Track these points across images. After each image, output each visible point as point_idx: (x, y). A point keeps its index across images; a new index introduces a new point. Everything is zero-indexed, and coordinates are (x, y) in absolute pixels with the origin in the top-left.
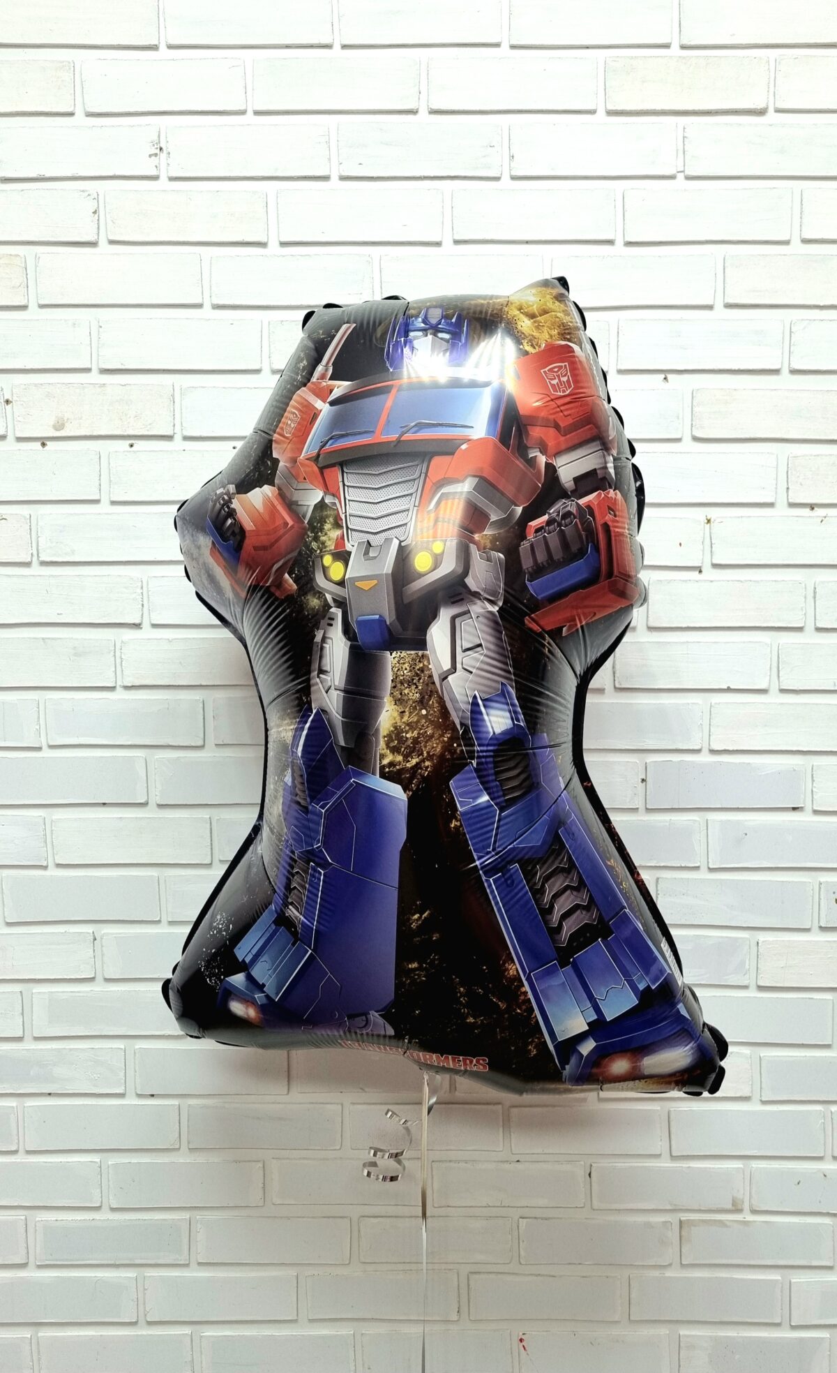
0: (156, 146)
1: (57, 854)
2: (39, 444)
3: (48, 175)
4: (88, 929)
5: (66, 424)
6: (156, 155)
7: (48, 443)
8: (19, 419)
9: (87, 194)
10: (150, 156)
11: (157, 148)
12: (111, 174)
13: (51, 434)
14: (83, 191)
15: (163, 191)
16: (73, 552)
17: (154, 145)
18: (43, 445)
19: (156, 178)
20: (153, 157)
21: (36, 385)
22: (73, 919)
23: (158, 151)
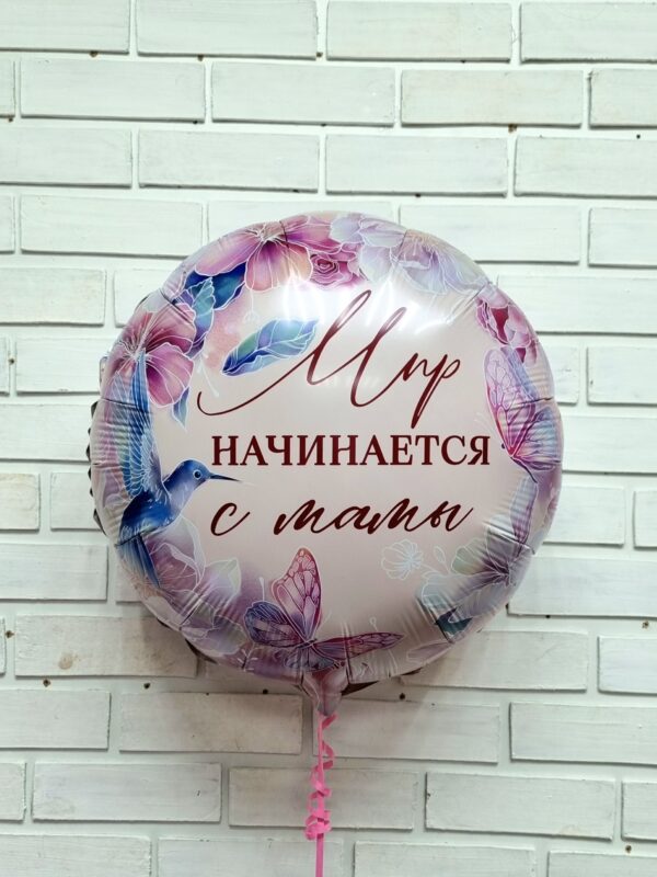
2: (42, 682)
5: (74, 662)
7: (52, 681)
8: (20, 655)
13: (56, 674)
16: (72, 809)
18: (46, 683)
21: (42, 618)
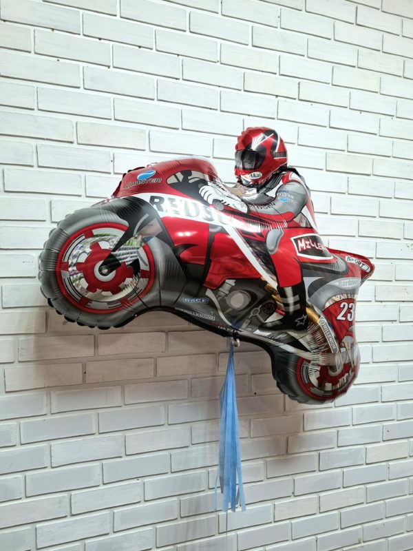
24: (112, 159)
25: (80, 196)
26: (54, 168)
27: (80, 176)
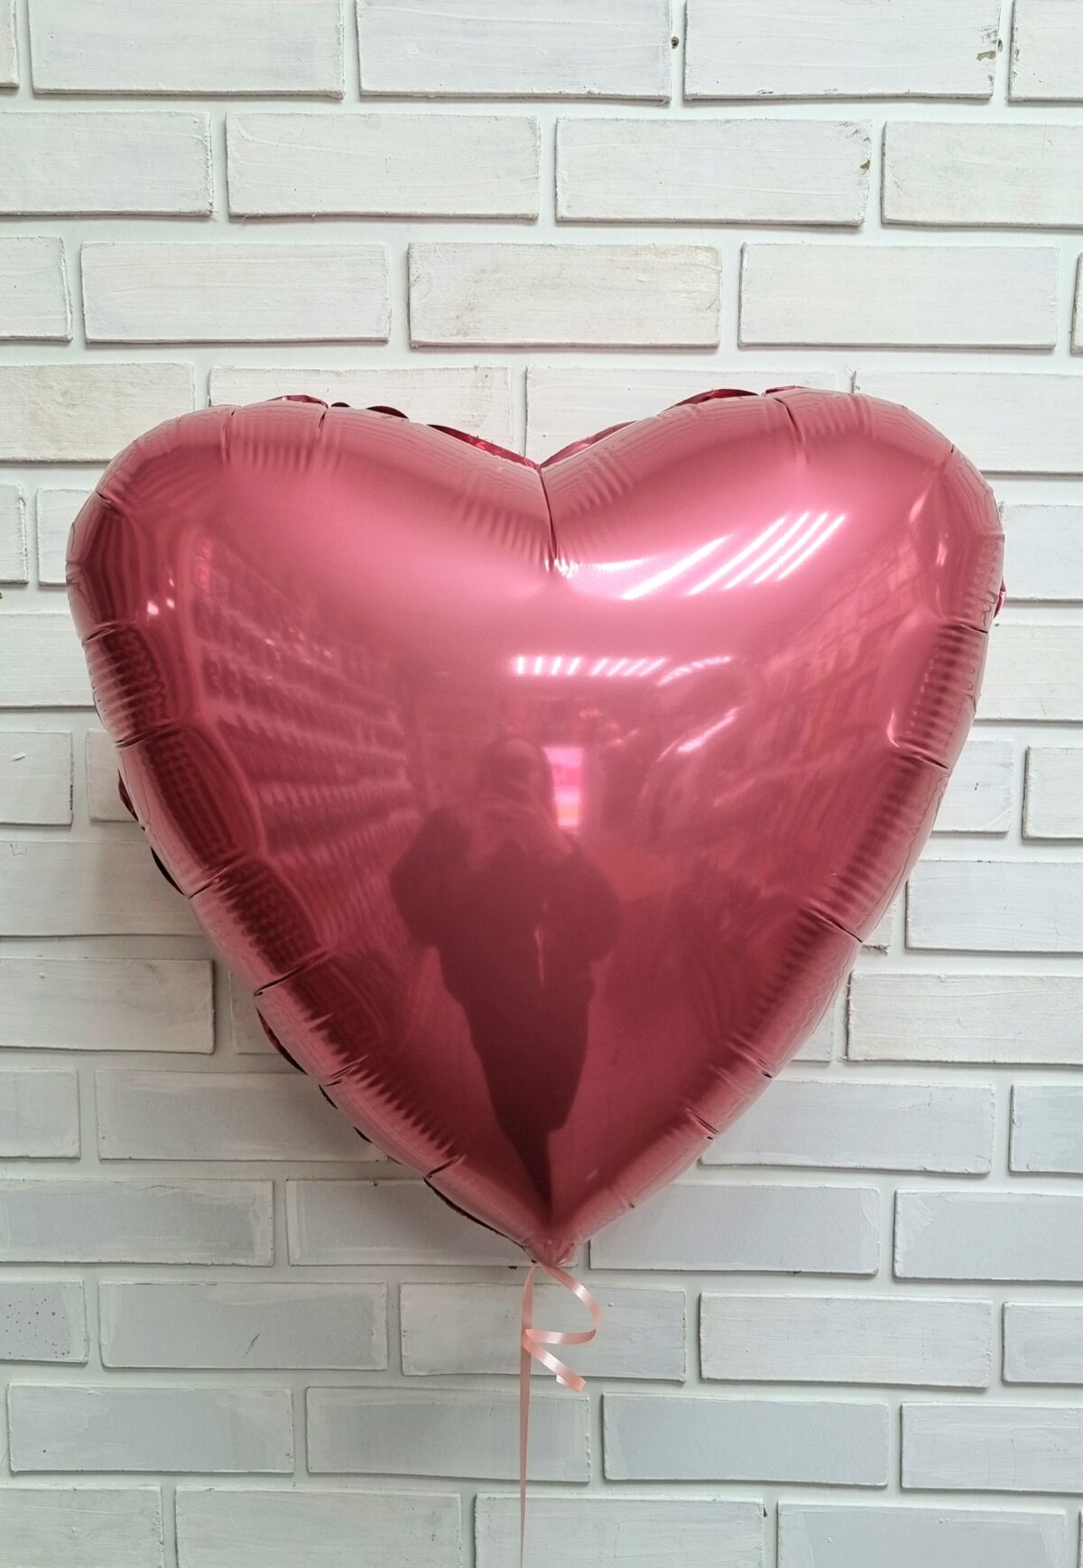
0: (992, 38)
1: (706, 1361)
3: (777, 93)
4: (756, 1497)
6: (992, 55)
9: (853, 129)
10: (980, 57)
11: (994, 42)
12: (901, 91)
14: (846, 124)
15: (998, 125)
17: (989, 36)
19: (982, 100)
20: (985, 60)
22: (728, 1478)
23: (994, 48)
24: (676, 32)
25: (530, 220)
26: (426, 98)
27: (532, 125)
